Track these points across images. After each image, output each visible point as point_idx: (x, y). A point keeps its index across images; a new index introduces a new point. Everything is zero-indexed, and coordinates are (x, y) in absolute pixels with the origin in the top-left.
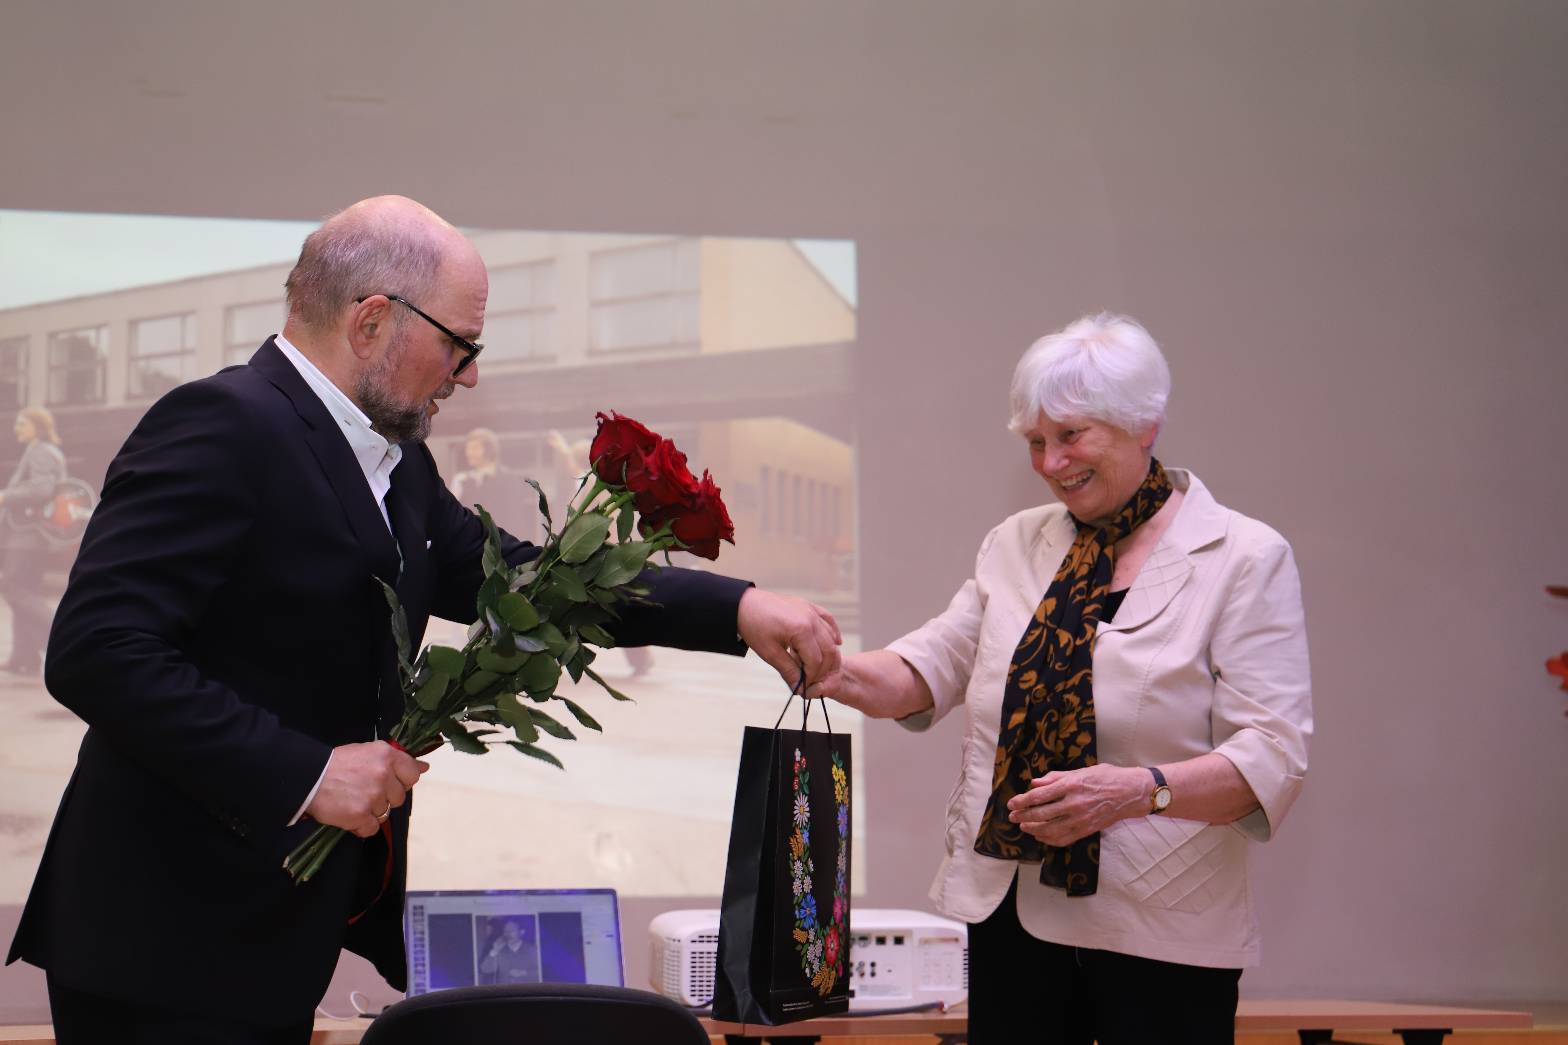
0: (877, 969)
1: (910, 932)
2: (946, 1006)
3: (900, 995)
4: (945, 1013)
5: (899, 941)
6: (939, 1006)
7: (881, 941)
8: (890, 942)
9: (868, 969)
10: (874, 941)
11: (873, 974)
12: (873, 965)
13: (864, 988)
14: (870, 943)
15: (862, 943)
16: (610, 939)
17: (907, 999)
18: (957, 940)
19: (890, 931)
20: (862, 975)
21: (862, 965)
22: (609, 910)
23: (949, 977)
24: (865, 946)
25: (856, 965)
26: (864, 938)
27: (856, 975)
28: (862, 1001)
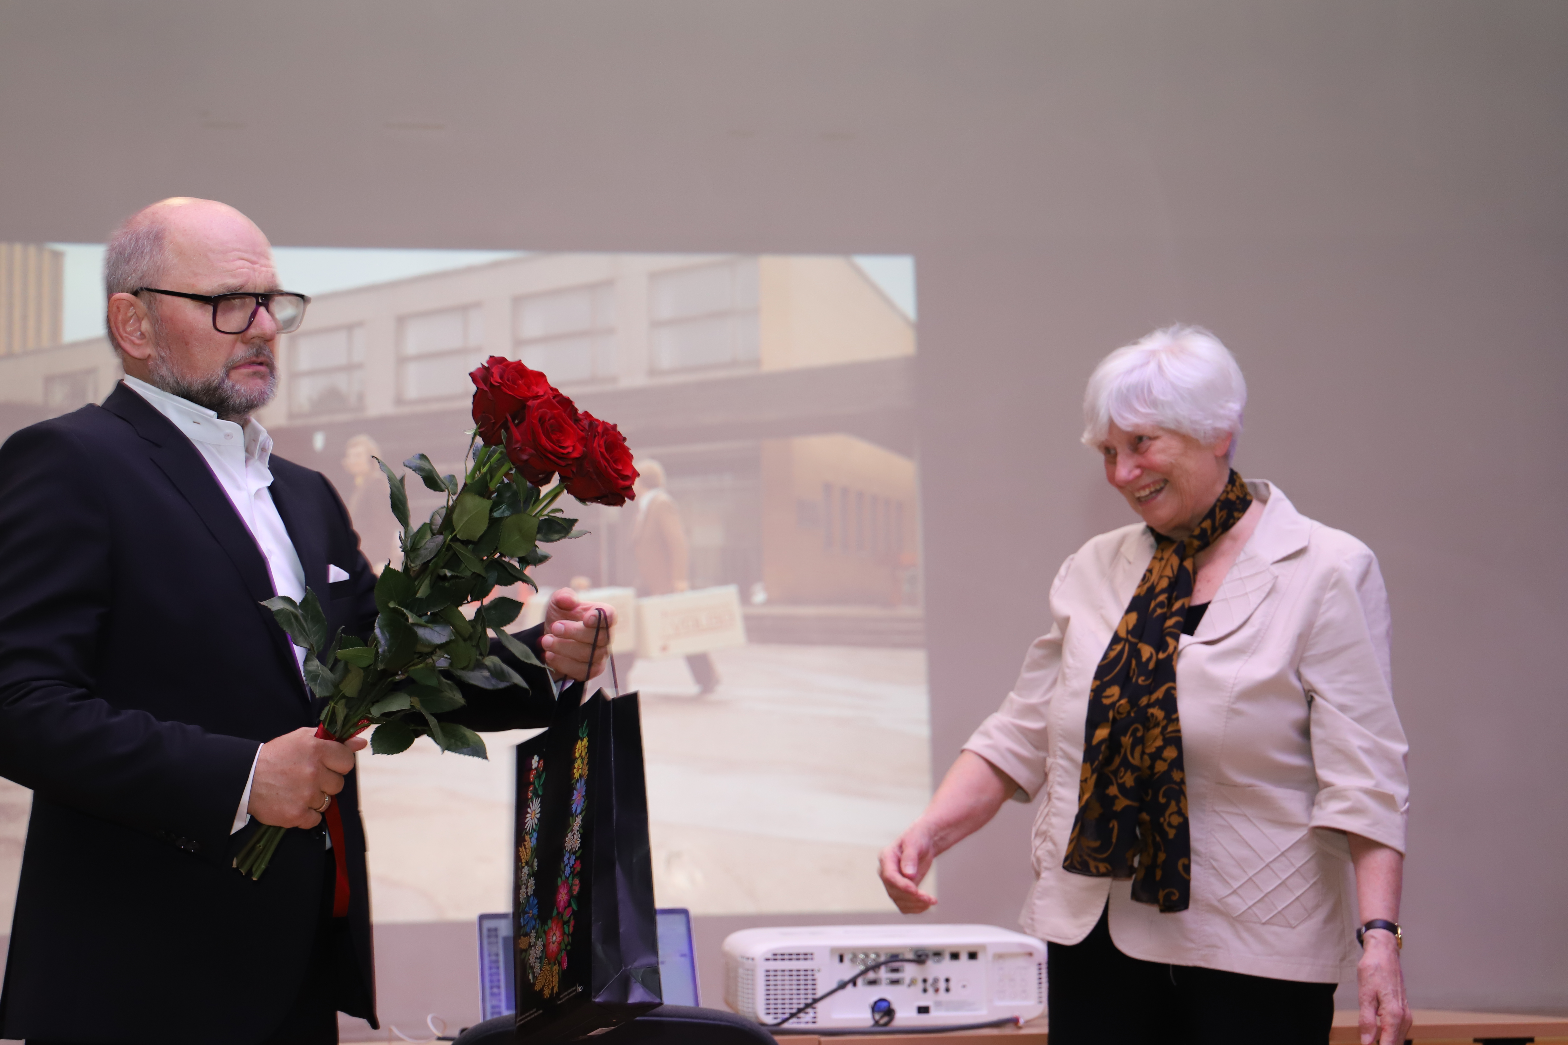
0: (952, 985)
1: (983, 947)
2: (1022, 1021)
3: (975, 1010)
4: (1020, 1028)
5: (973, 956)
6: (1014, 1021)
7: (955, 956)
8: (964, 957)
9: (942, 985)
10: (947, 956)
11: (947, 990)
12: (947, 980)
13: (938, 1004)
14: (944, 959)
15: (936, 958)
16: (683, 959)
17: (983, 1014)
18: (1030, 954)
19: (964, 946)
20: (937, 990)
21: (936, 981)
22: (682, 929)
23: (1024, 991)
24: (939, 961)
25: (930, 981)
26: (938, 954)
27: (931, 990)
28: (938, 1017)
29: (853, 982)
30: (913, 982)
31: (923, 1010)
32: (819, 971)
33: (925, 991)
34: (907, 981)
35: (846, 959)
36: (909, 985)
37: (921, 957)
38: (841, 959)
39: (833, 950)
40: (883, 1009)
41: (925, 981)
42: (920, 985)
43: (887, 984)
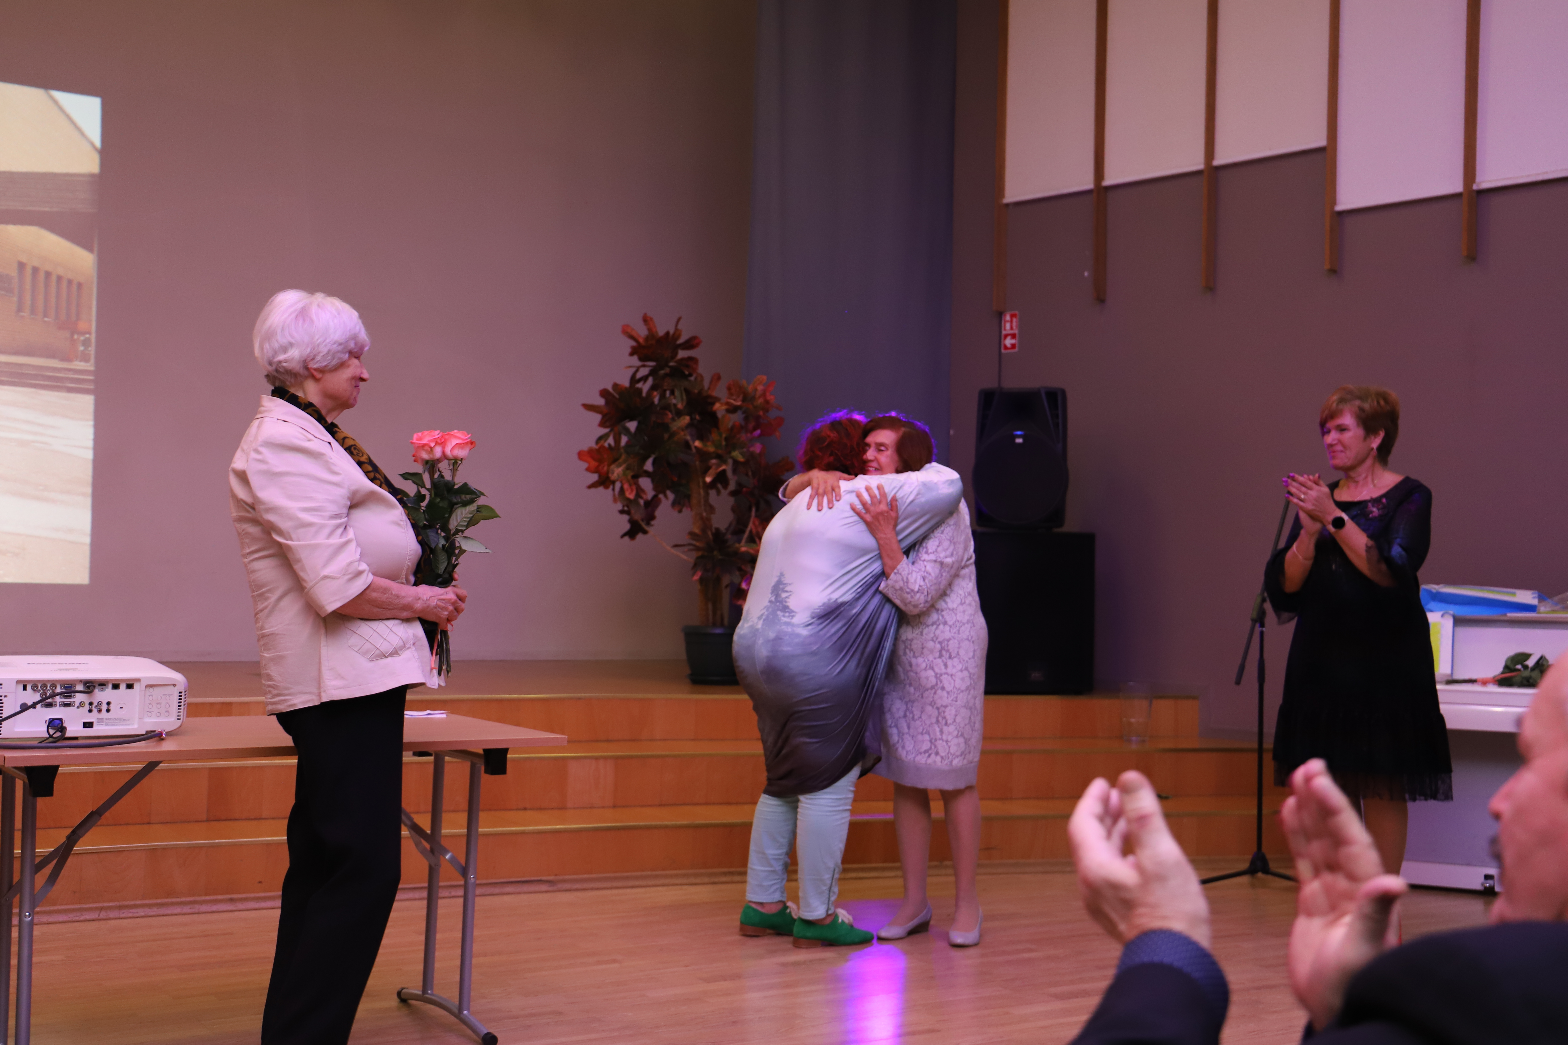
0: (112, 707)
1: (138, 680)
2: (164, 734)
3: (129, 725)
5: (130, 686)
6: (158, 735)
7: (116, 686)
8: (123, 686)
9: (104, 707)
10: (110, 686)
11: (108, 711)
12: (109, 703)
13: (100, 721)
14: (107, 688)
15: (102, 687)
17: (135, 727)
18: (175, 685)
19: (123, 680)
20: (100, 711)
21: (100, 703)
23: (167, 711)
24: (103, 690)
25: (95, 704)
26: (102, 684)
27: (95, 710)
28: (99, 730)
29: (34, 705)
30: (81, 704)
31: (88, 725)
32: (5, 696)
33: (90, 711)
34: (77, 704)
35: (29, 687)
36: (78, 707)
37: (90, 686)
38: (25, 688)
39: (18, 682)
40: (56, 725)
41: (91, 704)
42: (87, 707)
43: (60, 706)
